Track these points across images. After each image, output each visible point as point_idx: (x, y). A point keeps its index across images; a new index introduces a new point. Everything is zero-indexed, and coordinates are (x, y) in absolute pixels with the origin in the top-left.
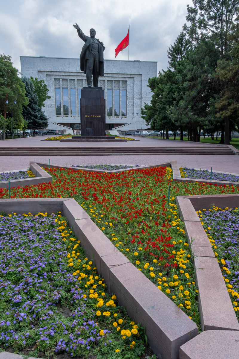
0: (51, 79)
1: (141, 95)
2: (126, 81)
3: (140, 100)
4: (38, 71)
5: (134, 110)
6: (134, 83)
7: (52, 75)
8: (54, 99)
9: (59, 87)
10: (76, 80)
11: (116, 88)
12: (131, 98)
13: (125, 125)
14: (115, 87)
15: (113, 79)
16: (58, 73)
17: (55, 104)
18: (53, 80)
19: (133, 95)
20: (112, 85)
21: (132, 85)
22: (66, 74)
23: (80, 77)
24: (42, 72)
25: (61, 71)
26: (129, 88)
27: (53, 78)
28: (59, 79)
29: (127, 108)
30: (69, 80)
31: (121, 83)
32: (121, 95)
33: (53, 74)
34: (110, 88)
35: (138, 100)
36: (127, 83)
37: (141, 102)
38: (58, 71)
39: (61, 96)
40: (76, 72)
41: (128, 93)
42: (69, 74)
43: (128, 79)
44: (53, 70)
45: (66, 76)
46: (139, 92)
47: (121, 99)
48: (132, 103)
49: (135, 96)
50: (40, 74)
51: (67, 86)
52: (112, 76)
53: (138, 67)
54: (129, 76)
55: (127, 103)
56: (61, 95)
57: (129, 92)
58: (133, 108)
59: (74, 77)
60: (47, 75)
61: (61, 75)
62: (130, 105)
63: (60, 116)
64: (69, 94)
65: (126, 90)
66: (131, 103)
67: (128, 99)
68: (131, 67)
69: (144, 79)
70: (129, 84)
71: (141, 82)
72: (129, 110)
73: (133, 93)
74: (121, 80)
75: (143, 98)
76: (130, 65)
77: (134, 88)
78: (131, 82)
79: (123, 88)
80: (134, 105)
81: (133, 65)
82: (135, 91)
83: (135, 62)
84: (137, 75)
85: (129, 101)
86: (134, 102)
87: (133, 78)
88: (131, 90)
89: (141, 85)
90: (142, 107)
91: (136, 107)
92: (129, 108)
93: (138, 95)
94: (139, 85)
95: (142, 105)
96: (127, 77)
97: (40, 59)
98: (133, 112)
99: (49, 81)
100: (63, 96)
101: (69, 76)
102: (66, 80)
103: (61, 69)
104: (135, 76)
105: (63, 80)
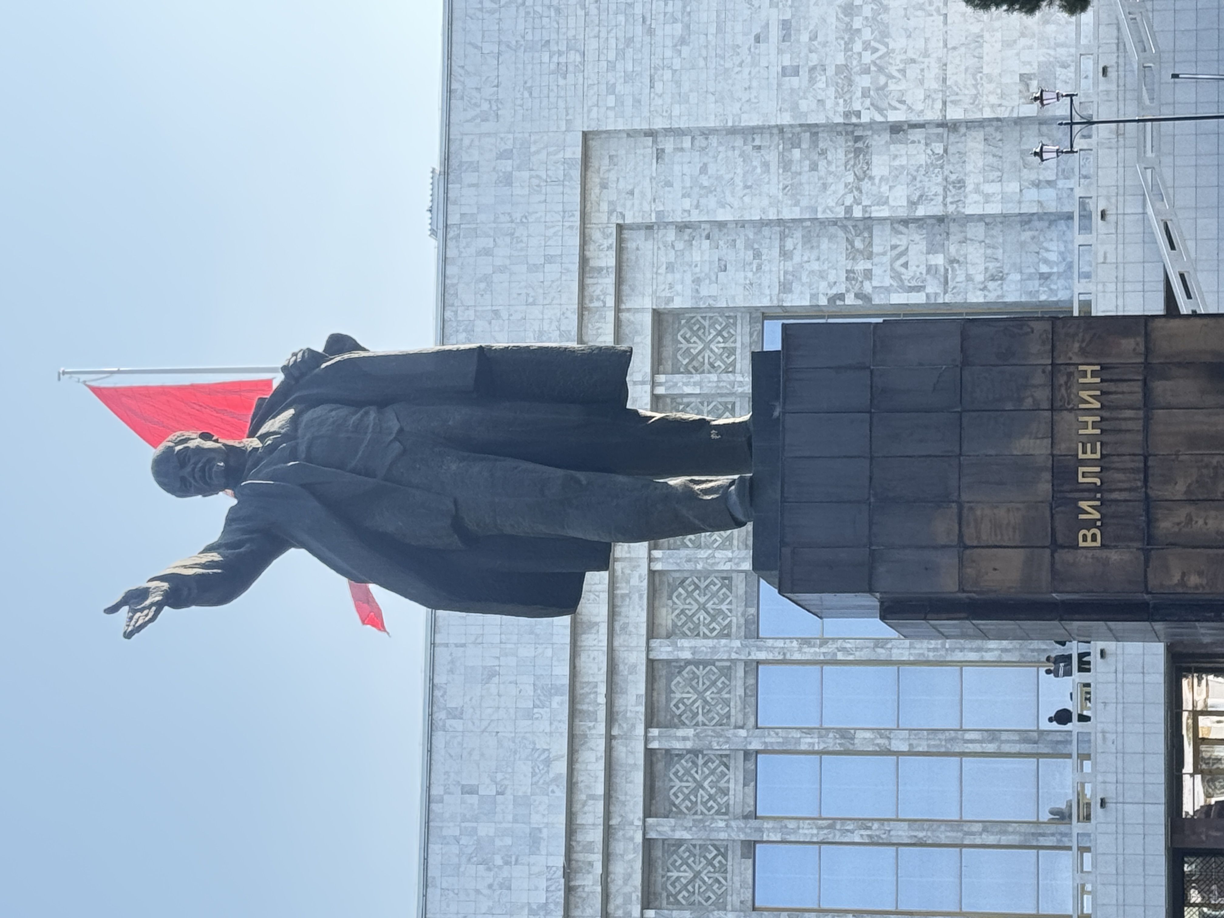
1: (813, 130)
2: (665, 320)
3: (879, 141)
5: (994, 208)
6: (682, 227)
12: (853, 254)
19: (815, 228)
21: (702, 252)
23: (618, 869)
35: (880, 166)
36: (677, 304)
37: (896, 129)
41: (798, 298)
46: (786, 165)
53: (508, 180)
57: (785, 287)
58: (977, 231)
62: (939, 260)
66: (918, 256)
67: (868, 288)
68: (502, 269)
69: (637, 102)
70: (697, 281)
71: (668, 144)
72: (998, 277)
73: (798, 234)
74: (654, 384)
75: (857, 106)
76: (486, 278)
77: (742, 224)
78: (670, 267)
79: (732, 352)
80: (941, 219)
81: (484, 242)
82: (772, 215)
83: (453, 219)
84: (595, 191)
85: (888, 282)
86: (902, 213)
87: (620, 240)
88: (757, 255)
89: (700, 142)
90: (954, 114)
91: (960, 184)
92: (969, 278)
93: (814, 167)
94: (704, 169)
95: (932, 115)
96: (618, 310)
98: (1026, 219)
104: (599, 216)
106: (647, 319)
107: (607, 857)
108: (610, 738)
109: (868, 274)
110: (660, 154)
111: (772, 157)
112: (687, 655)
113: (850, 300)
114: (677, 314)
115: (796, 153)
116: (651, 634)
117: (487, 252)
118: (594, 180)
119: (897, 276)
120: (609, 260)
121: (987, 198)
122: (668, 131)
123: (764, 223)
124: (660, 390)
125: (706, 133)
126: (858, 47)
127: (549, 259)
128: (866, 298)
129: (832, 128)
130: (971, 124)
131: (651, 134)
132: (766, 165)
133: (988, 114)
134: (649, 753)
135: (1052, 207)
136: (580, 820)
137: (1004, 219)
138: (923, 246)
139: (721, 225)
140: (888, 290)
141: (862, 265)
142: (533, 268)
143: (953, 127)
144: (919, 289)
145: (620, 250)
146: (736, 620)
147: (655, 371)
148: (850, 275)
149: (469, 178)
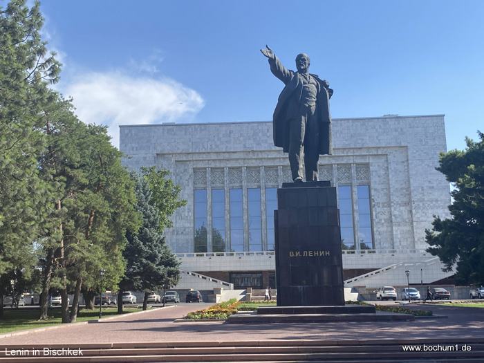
0: (185, 170)
1: (410, 194)
2: (367, 165)
3: (408, 208)
4: (157, 154)
5: (394, 233)
6: (387, 167)
7: (190, 161)
8: (191, 214)
9: (202, 186)
10: (244, 169)
11: (343, 182)
12: (383, 203)
13: (374, 272)
14: (339, 179)
15: (333, 161)
16: (201, 155)
17: (192, 225)
18: (191, 171)
19: (388, 195)
20: (332, 175)
21: (382, 172)
22: (221, 157)
23: (254, 161)
24: (166, 156)
25: (209, 151)
26: (375, 181)
27: (191, 166)
28: (205, 169)
29: (375, 229)
30: (226, 170)
31: (353, 171)
32: (355, 197)
33: (190, 158)
35: (403, 208)
36: (371, 168)
37: (411, 211)
38: (204, 151)
39: (208, 207)
40: (243, 152)
41: (373, 193)
42: (227, 156)
43: (370, 160)
44: (190, 151)
45: (220, 160)
46: (402, 189)
47: (356, 207)
48: (386, 216)
49: (393, 198)
50: (161, 160)
51: (223, 183)
53: (396, 130)
54: (374, 152)
55: (374, 217)
56: (209, 204)
57: (375, 190)
58: (389, 229)
59: (240, 161)
60: (176, 161)
61: (209, 160)
62: (383, 221)
63: (205, 254)
64: (227, 200)
65: (369, 186)
66: (384, 217)
67: (376, 207)
68: (377, 130)
69: (414, 157)
70: (376, 171)
71: (405, 164)
73: (387, 192)
74: (353, 164)
75: (415, 203)
76: (375, 127)
77: (389, 180)
78: (379, 166)
79: (361, 179)
80: (391, 222)
81: (382, 127)
82: (391, 186)
83: (387, 120)
84: (395, 149)
86: (393, 214)
87: (384, 155)
88: (382, 184)
89: (406, 171)
90: (415, 224)
91: (399, 225)
92: (379, 228)
93: (402, 195)
94: (400, 172)
95: (414, 219)
96: (369, 155)
97: (163, 129)
98: (392, 239)
99: (181, 175)
100: (211, 207)
101: (228, 160)
102: (219, 170)
103: (209, 146)
104: (389, 150)
105: (213, 170)
106: (367, 161)
107: (256, 159)
108: (280, 158)
109: (379, 207)
110: (403, 162)
111: (404, 186)
113: (373, 203)
114: (369, 168)
115: (405, 191)
117: (380, 127)
118: (397, 149)
119: (379, 213)
120: (380, 153)
121: (396, 231)
122: (408, 164)
123: (389, 184)
125: (408, 172)
126: (429, 203)
127: (379, 141)
128: (374, 207)
129: (410, 198)
130: (412, 227)
131: (408, 160)
132: (402, 184)
133: (415, 231)
134: (277, 167)
135: (395, 245)
136: (263, 153)
137: (392, 235)
138: (386, 218)
139: (388, 176)
140: (376, 211)
141: (381, 205)
142: (377, 137)
143: (412, 223)
144: (376, 217)
145: (382, 155)
147: (356, 164)
148: (378, 203)
149: (396, 123)
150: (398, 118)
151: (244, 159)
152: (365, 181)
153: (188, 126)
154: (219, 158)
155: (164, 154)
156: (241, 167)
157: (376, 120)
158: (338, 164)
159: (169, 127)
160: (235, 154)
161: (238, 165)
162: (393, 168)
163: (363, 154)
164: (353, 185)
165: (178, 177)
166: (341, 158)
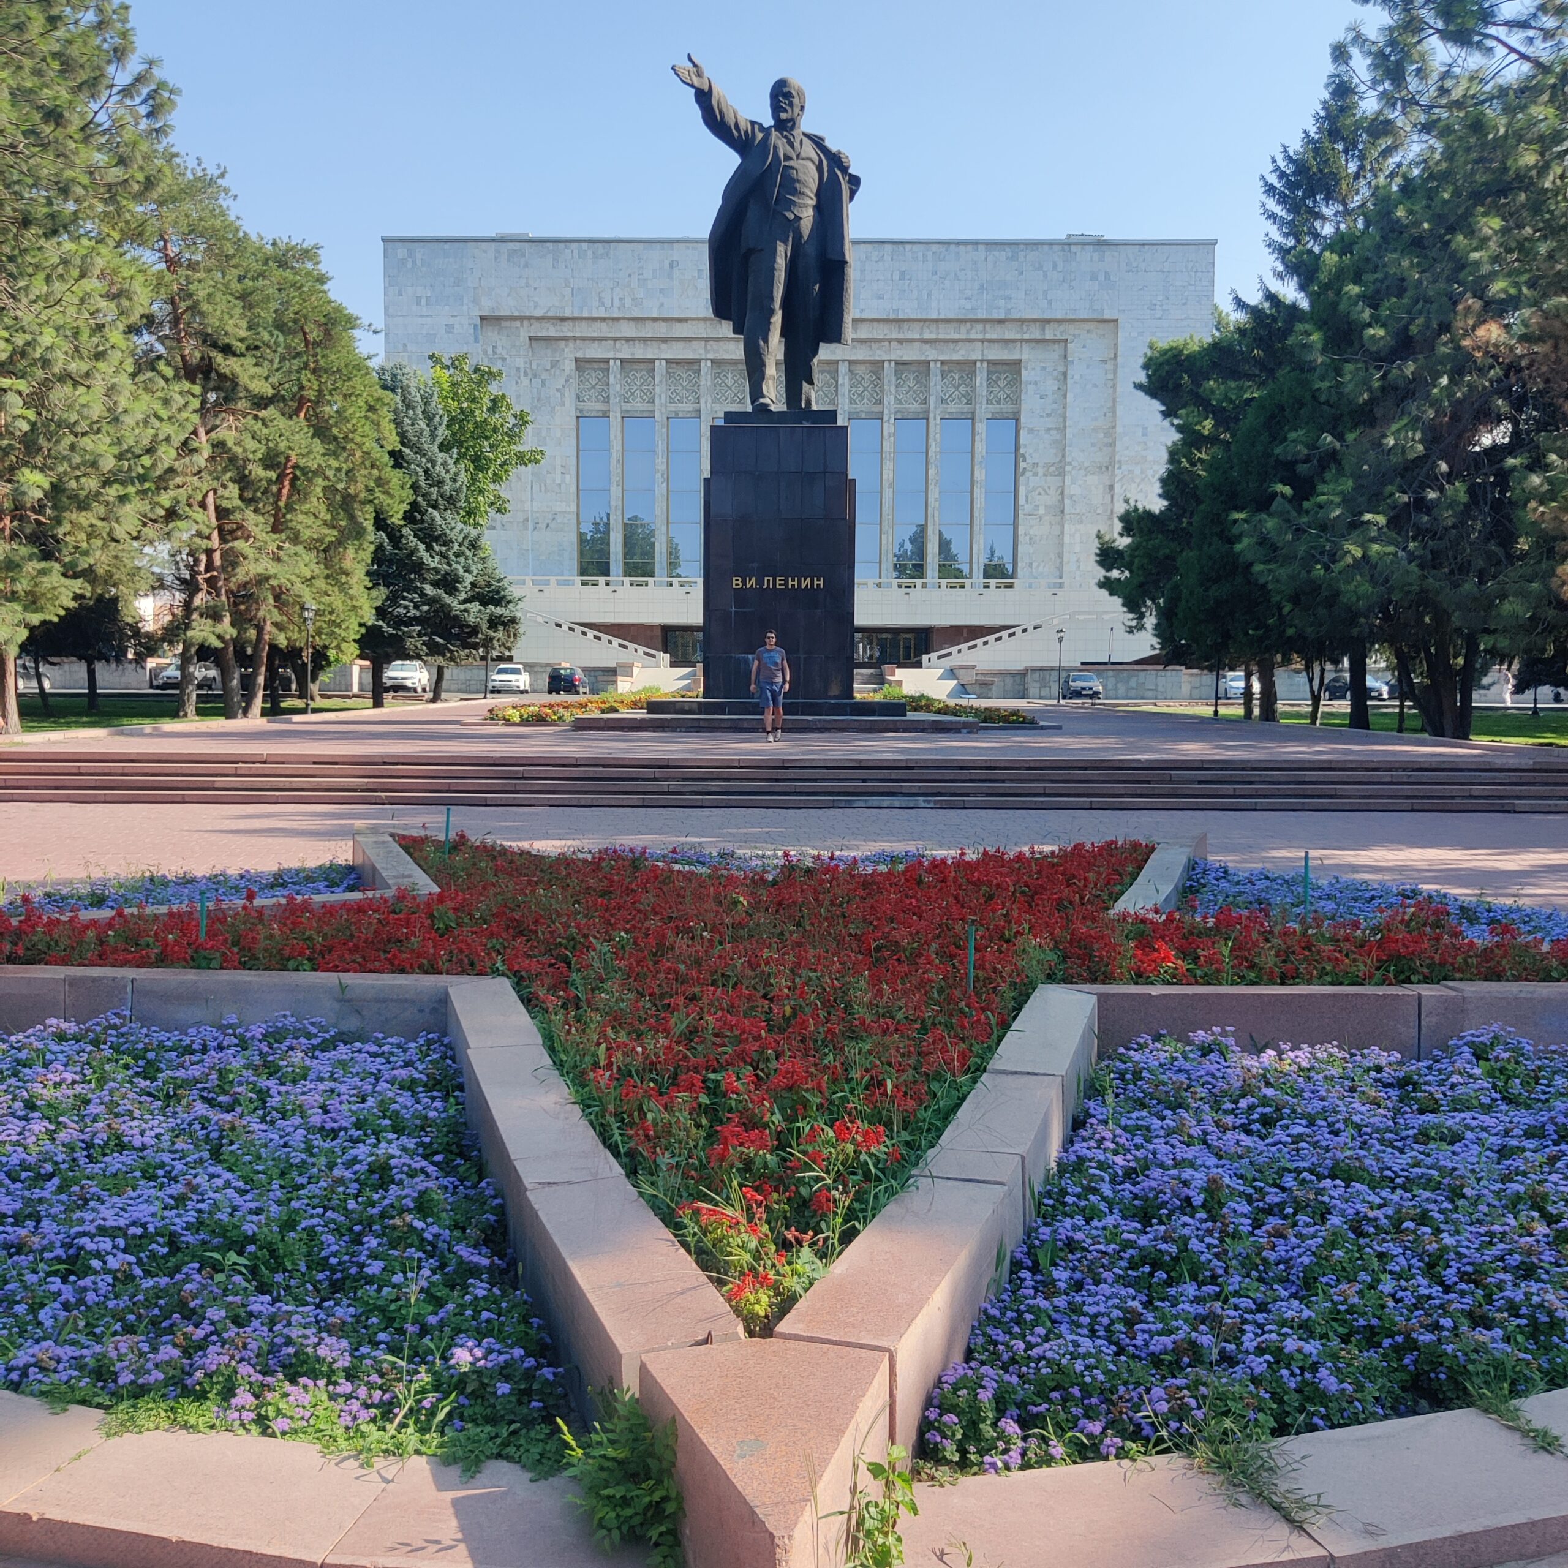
1: (1112, 444)
2: (1015, 366)
4: (482, 318)
5: (1067, 539)
6: (1065, 374)
7: (566, 339)
8: (570, 479)
9: (600, 406)
10: (705, 366)
11: (953, 408)
12: (1047, 466)
13: (1005, 634)
14: (942, 401)
15: (931, 354)
16: (597, 325)
17: (573, 508)
18: (569, 366)
19: (1061, 446)
20: (926, 387)
21: (1051, 385)
22: (648, 331)
24: (504, 324)
25: (616, 314)
26: (1031, 405)
27: (569, 354)
28: (607, 361)
29: (1021, 530)
30: (660, 367)
31: (981, 379)
32: (980, 447)
33: (566, 330)
34: (914, 407)
35: (1093, 480)
36: (1024, 372)
37: (1111, 488)
38: (603, 314)
39: (614, 461)
41: (1024, 437)
42: (662, 330)
43: (1025, 354)
44: (568, 314)
45: (645, 340)
46: (1095, 430)
47: (980, 475)
48: (1052, 498)
49: (1074, 454)
50: (492, 334)
51: (652, 401)
52: (926, 336)
53: (1094, 277)
54: (1035, 333)
55: (1022, 500)
56: (615, 455)
57: (1031, 431)
58: (1056, 531)
59: (695, 344)
60: (530, 338)
61: (615, 339)
62: (1042, 511)
63: (602, 580)
64: (661, 448)
65: (1017, 420)
66: (1044, 500)
67: (1028, 474)
68: (1045, 276)
69: (1133, 349)
70: (1036, 383)
71: (1109, 366)
72: (1031, 541)
73: (1058, 437)
74: (982, 361)
75: (1124, 467)
76: (1041, 267)
77: (1065, 407)
78: (1044, 368)
79: (999, 403)
80: (1062, 512)
81: (1060, 267)
82: (1068, 423)
83: (1074, 248)
84: (1086, 326)
85: (1031, 485)
86: (1066, 492)
87: (1058, 341)
88: (1048, 415)
89: (1110, 383)
91: (1081, 522)
92: (1031, 527)
93: (1093, 445)
94: (1096, 386)
95: (1117, 507)
96: (1022, 340)
97: (498, 251)
98: (1060, 556)
99: (544, 376)
100: (622, 462)
101: (665, 340)
102: (642, 366)
103: (617, 303)
104: (1072, 329)
105: (627, 366)
106: (1016, 357)
109: (1036, 474)
110: (1104, 362)
111: (1100, 423)
112: (840, 381)
113: (1022, 465)
114: (1019, 373)
115: (1101, 435)
116: (851, 362)
117: (1055, 267)
118: (1092, 326)
119: (1034, 489)
120: (1048, 335)
122: (1116, 366)
123: (1065, 418)
124: (978, 364)
125: (1114, 386)
127: (1050, 302)
128: (1023, 474)
129: (1112, 454)
131: (1116, 357)
132: (1096, 419)
135: (1065, 568)
137: (1061, 544)
138: (1049, 503)
139: (1065, 396)
140: (1027, 484)
141: (1041, 471)
142: (1045, 293)
144: (1027, 501)
145: (1053, 341)
146: (859, 407)
147: (989, 362)
148: (1035, 465)
149: (1096, 256)
150: (1100, 244)
151: (707, 340)
152: (1007, 407)
153: (561, 245)
154: (643, 335)
155: (499, 319)
156: (698, 361)
157: (1046, 247)
158: (943, 362)
159: (511, 245)
160: (685, 325)
161: (690, 356)
162: (1077, 377)
163: (1007, 337)
164: (977, 418)
165: (537, 382)
166: (951, 345)
